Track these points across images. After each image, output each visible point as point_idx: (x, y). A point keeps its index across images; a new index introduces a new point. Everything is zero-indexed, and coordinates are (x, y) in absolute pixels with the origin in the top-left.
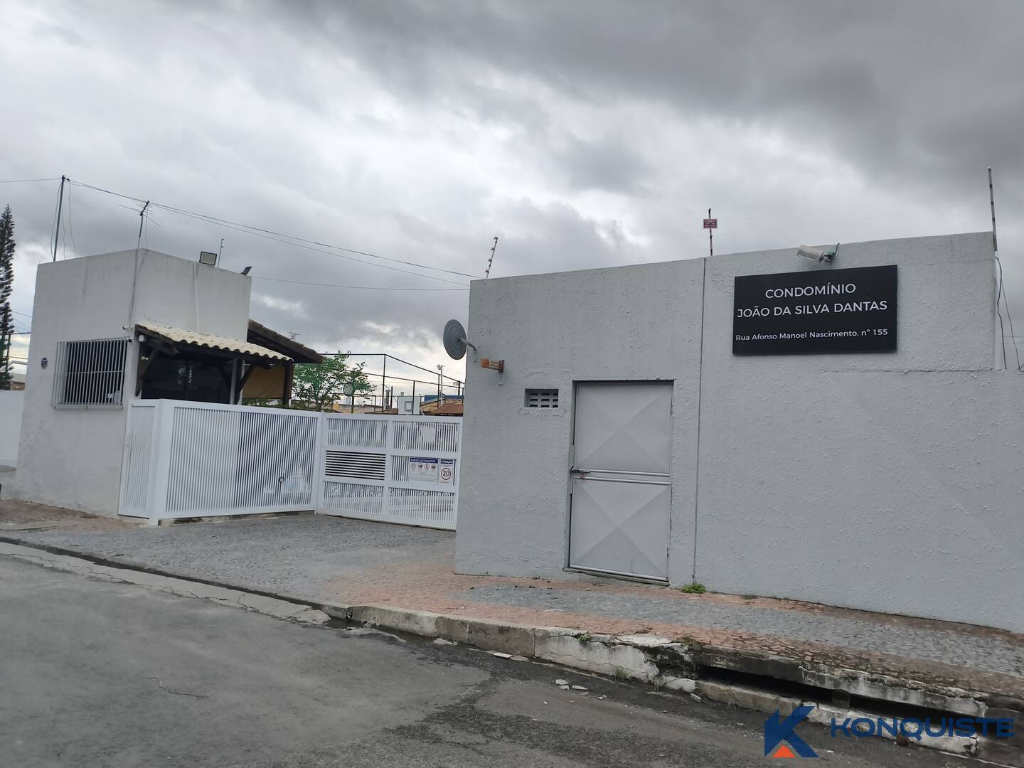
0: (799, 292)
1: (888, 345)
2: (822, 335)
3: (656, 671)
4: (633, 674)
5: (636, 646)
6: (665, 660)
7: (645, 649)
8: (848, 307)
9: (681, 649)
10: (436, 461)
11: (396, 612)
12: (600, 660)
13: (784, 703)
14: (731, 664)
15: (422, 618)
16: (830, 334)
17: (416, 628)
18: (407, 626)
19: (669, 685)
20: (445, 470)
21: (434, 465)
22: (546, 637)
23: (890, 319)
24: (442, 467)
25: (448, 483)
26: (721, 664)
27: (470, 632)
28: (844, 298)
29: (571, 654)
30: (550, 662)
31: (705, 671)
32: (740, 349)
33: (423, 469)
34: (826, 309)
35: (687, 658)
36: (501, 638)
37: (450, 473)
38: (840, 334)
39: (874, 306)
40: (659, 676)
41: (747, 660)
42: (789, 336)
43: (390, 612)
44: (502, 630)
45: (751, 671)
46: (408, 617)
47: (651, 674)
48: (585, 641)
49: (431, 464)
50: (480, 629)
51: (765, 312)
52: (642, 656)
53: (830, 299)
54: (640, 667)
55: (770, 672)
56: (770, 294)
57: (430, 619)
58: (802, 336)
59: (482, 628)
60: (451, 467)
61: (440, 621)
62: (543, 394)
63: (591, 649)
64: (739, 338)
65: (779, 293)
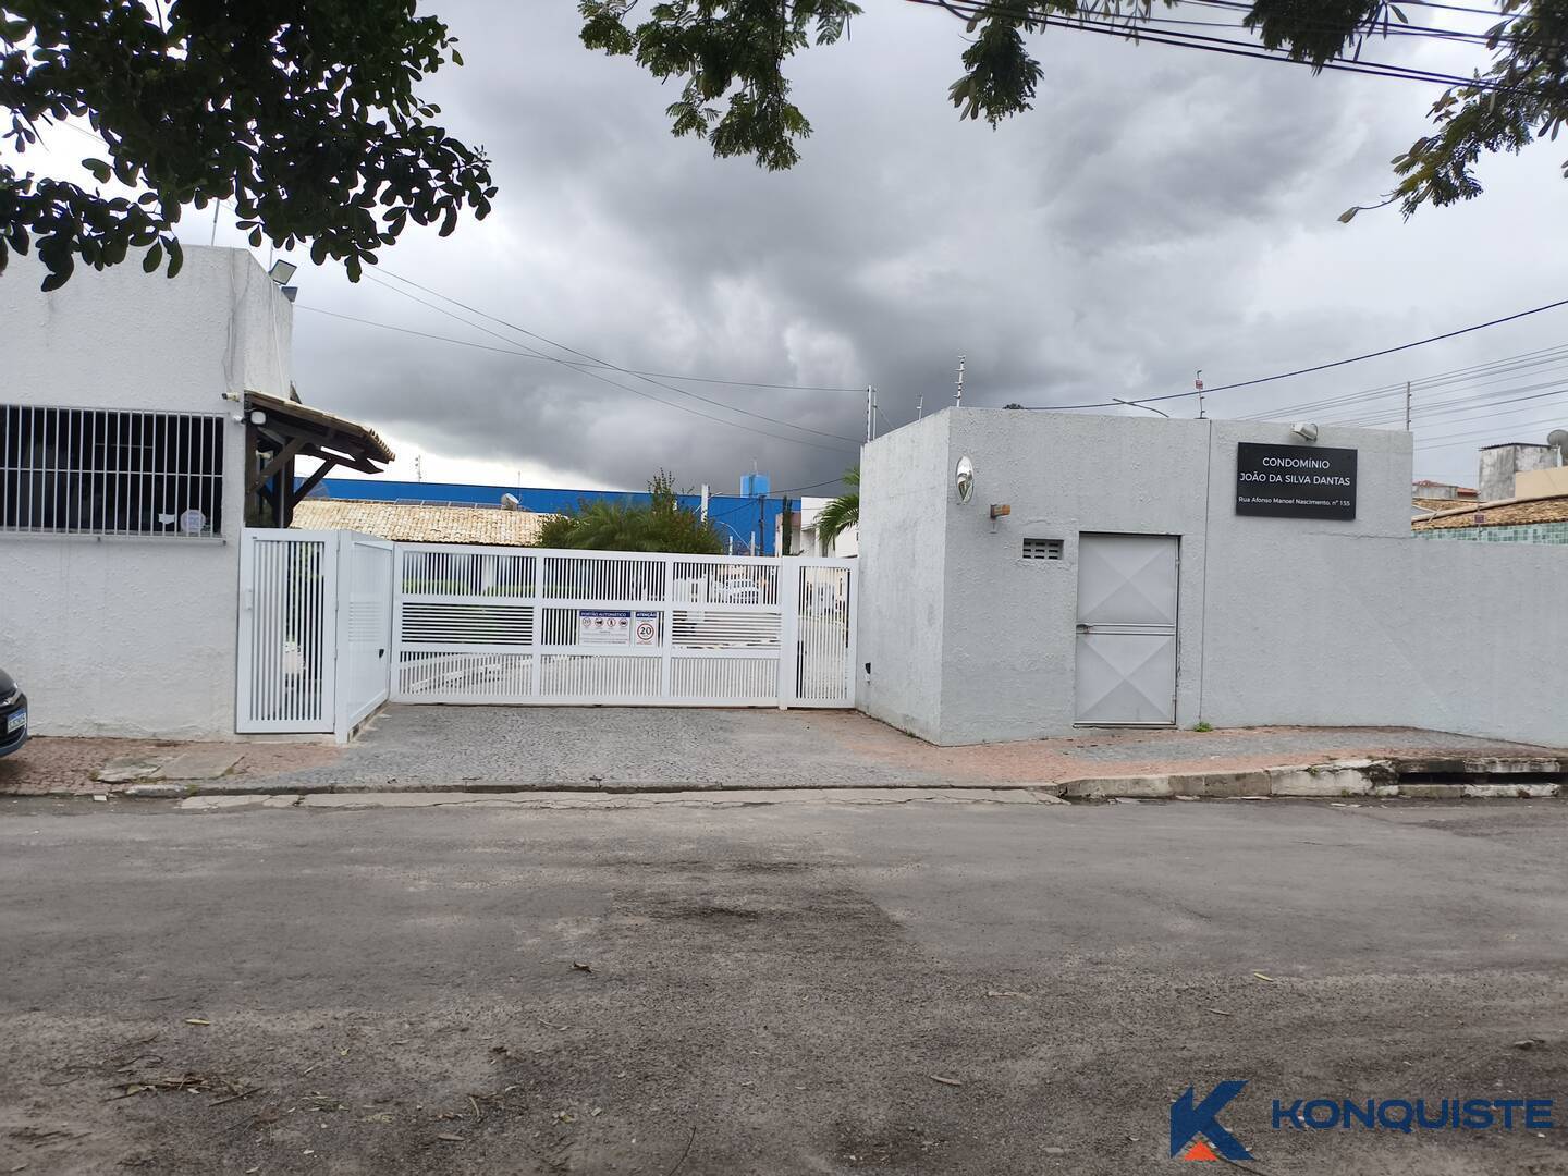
0: (1289, 463)
1: (1348, 514)
2: (1306, 502)
3: (1370, 784)
4: (1355, 791)
5: (1354, 769)
6: (1375, 775)
7: (1361, 770)
8: (1323, 481)
9: (1386, 765)
10: (628, 614)
11: (1121, 780)
12: (1328, 785)
13: (1456, 789)
14: (1421, 768)
15: (1152, 780)
16: (1311, 502)
17: (1148, 791)
18: (1138, 790)
19: (1380, 794)
20: (645, 627)
21: (624, 620)
22: (1280, 775)
23: (1350, 493)
24: (637, 622)
25: (650, 643)
26: (1415, 770)
27: (1207, 785)
28: (1322, 473)
29: (1305, 785)
30: (1286, 795)
31: (1404, 777)
32: (1242, 510)
33: (605, 626)
34: (1308, 480)
35: (1391, 770)
36: (1238, 784)
37: (651, 629)
38: (1318, 503)
39: (1342, 482)
40: (1373, 788)
41: (1430, 763)
42: (1281, 501)
43: (1115, 781)
44: (1238, 777)
45: (1434, 771)
46: (1137, 782)
47: (1367, 788)
48: (1312, 772)
49: (618, 619)
50: (1216, 781)
51: (1262, 478)
52: (1360, 775)
53: (1311, 472)
54: (1358, 783)
55: (1446, 769)
56: (1267, 462)
57: (1162, 780)
58: (1290, 502)
59: (1220, 779)
60: (654, 623)
61: (1172, 780)
62: (1037, 544)
63: (1319, 778)
64: (1241, 499)
65: (1273, 462)
